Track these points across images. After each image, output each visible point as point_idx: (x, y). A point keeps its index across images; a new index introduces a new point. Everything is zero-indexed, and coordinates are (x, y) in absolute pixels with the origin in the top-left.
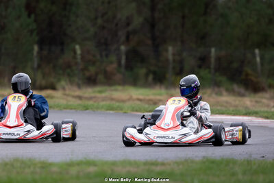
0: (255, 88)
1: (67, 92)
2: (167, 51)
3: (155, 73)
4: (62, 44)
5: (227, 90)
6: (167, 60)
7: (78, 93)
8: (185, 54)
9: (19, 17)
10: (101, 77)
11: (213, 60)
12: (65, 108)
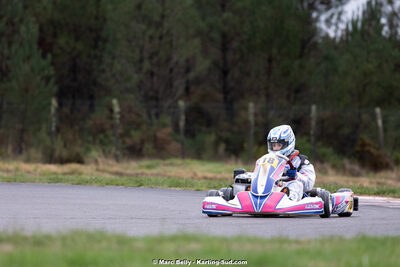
0: (376, 165)
1: (101, 167)
2: (246, 109)
3: (227, 142)
4: (92, 97)
5: (334, 167)
6: (247, 122)
7: (117, 168)
8: (272, 114)
9: (29, 58)
10: (148, 147)
11: (313, 123)
12: (107, 184)
